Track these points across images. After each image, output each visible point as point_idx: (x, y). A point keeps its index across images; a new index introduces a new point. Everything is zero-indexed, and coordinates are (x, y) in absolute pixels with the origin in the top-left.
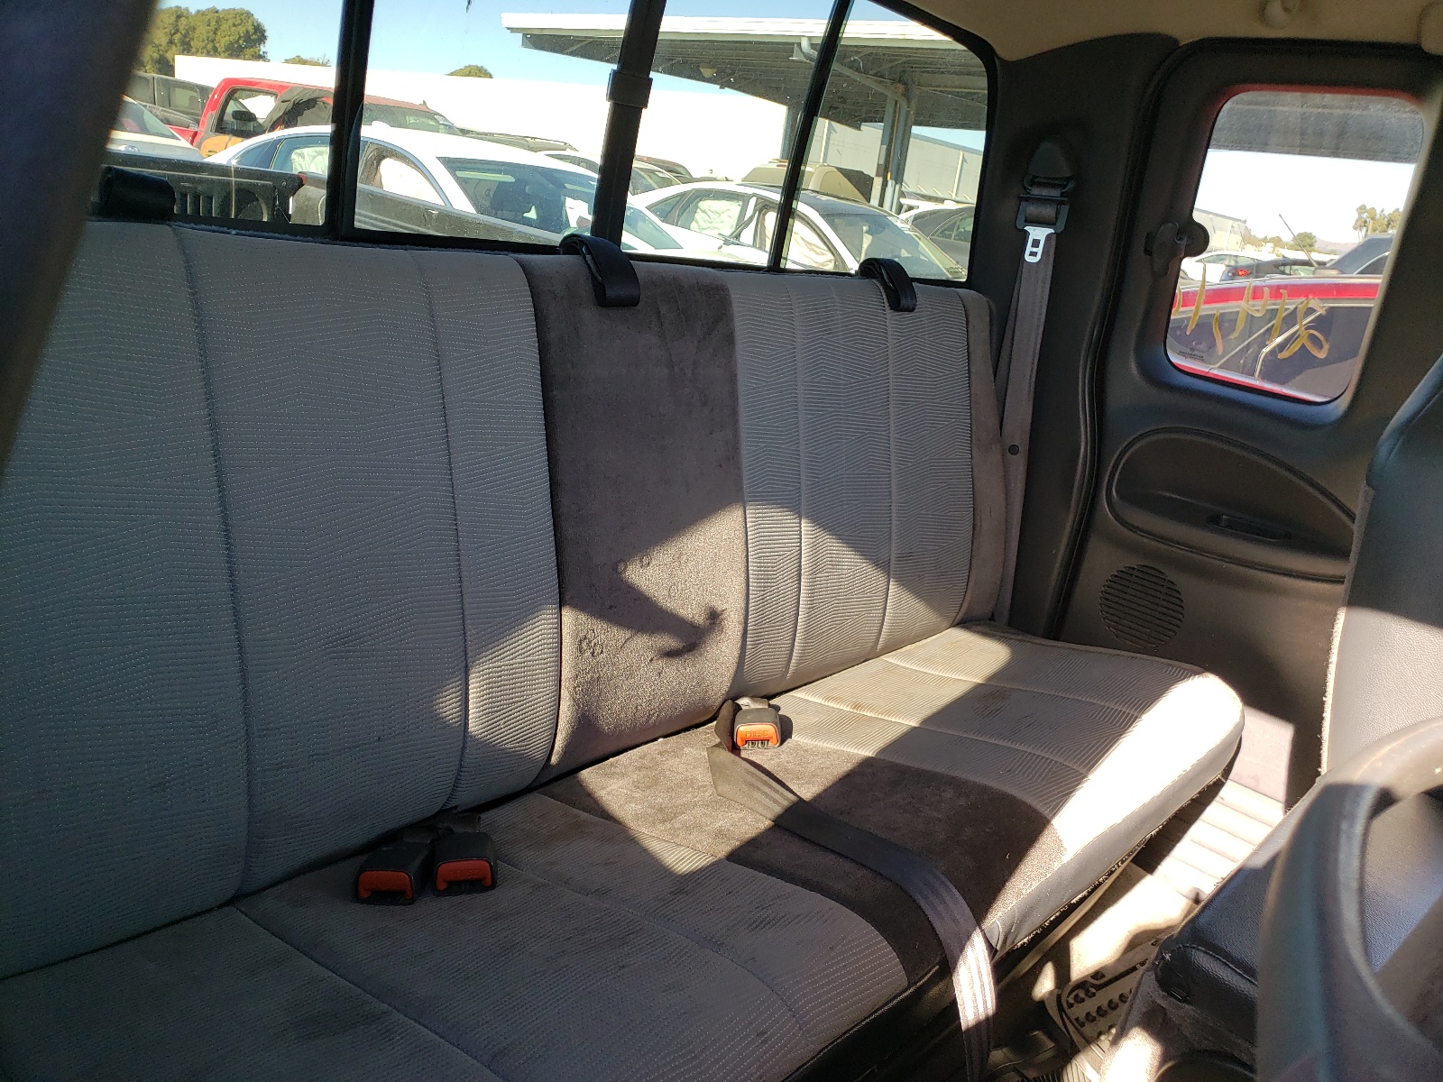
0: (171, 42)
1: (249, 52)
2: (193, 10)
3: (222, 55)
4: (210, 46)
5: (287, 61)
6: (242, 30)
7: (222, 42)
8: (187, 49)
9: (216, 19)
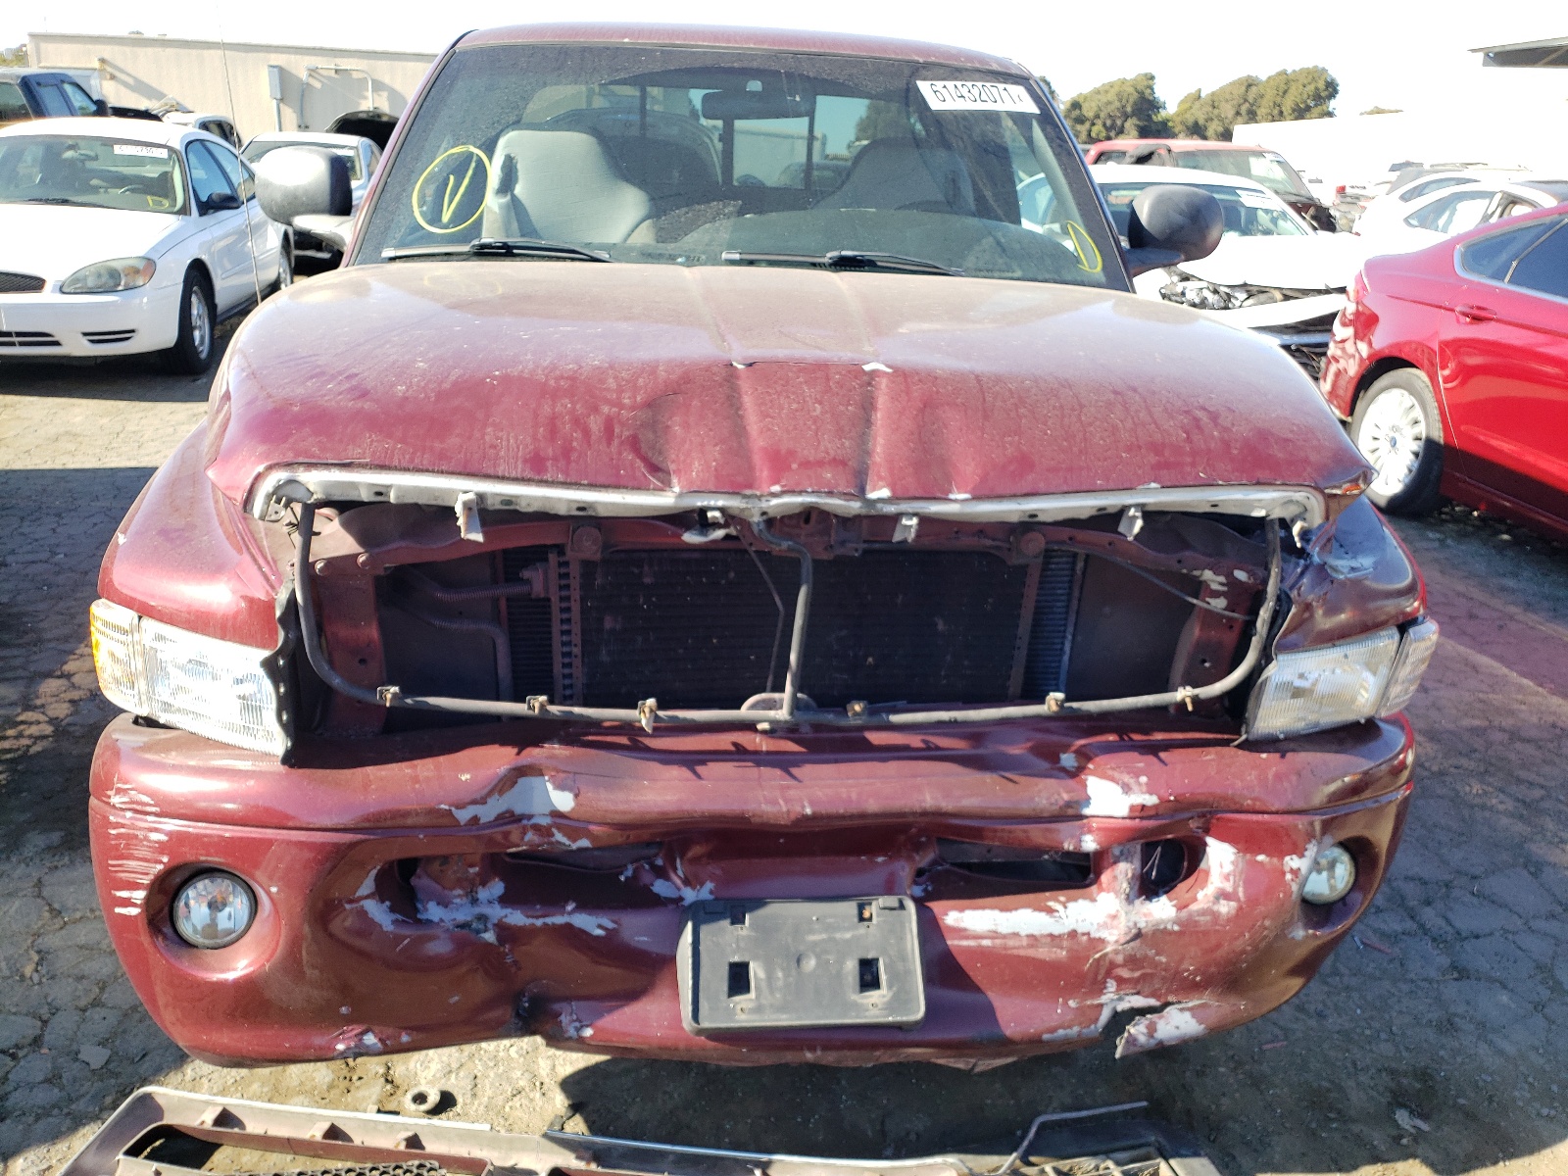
0: (1238, 113)
1: (1316, 111)
2: (1264, 78)
3: (1288, 117)
4: (1276, 112)
5: (1362, 114)
6: (1311, 88)
7: (1288, 105)
8: (1252, 117)
9: (1285, 82)
